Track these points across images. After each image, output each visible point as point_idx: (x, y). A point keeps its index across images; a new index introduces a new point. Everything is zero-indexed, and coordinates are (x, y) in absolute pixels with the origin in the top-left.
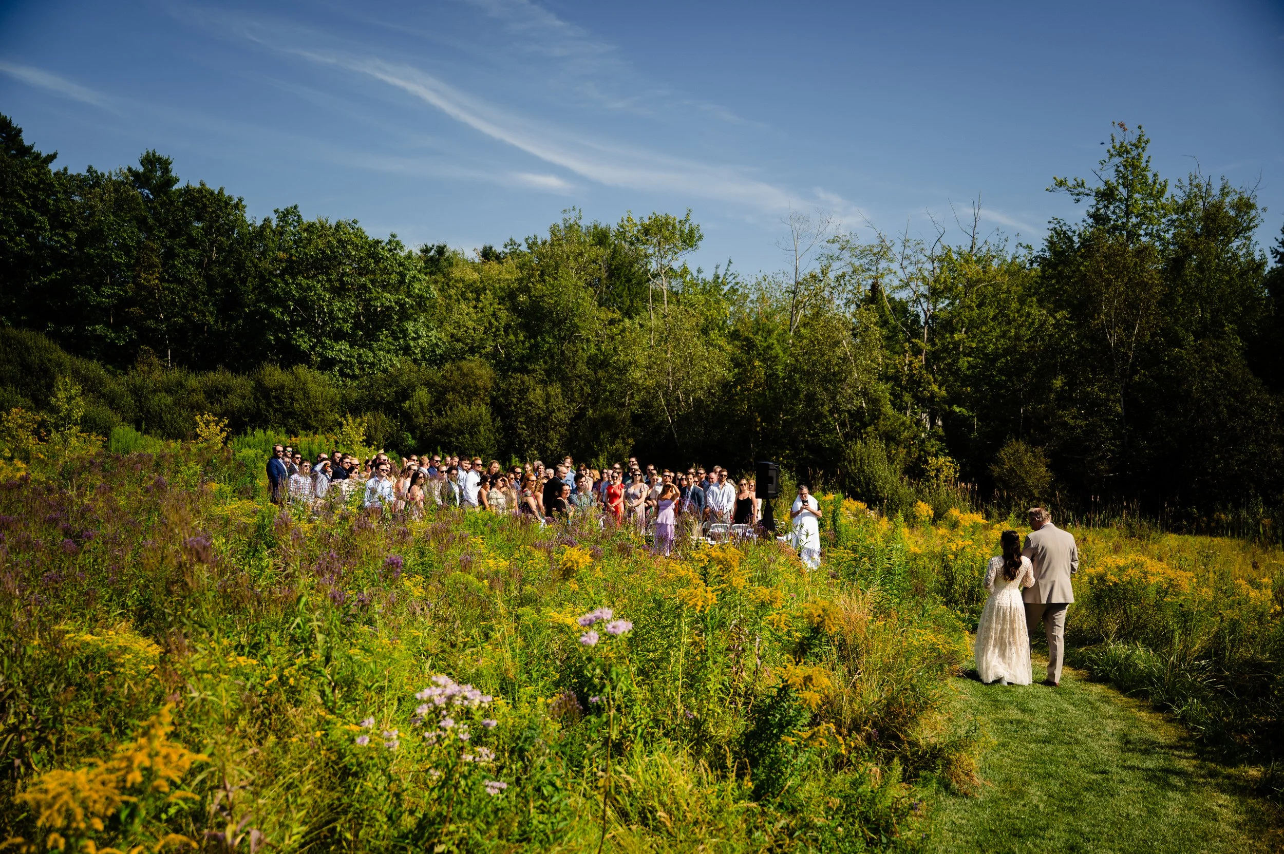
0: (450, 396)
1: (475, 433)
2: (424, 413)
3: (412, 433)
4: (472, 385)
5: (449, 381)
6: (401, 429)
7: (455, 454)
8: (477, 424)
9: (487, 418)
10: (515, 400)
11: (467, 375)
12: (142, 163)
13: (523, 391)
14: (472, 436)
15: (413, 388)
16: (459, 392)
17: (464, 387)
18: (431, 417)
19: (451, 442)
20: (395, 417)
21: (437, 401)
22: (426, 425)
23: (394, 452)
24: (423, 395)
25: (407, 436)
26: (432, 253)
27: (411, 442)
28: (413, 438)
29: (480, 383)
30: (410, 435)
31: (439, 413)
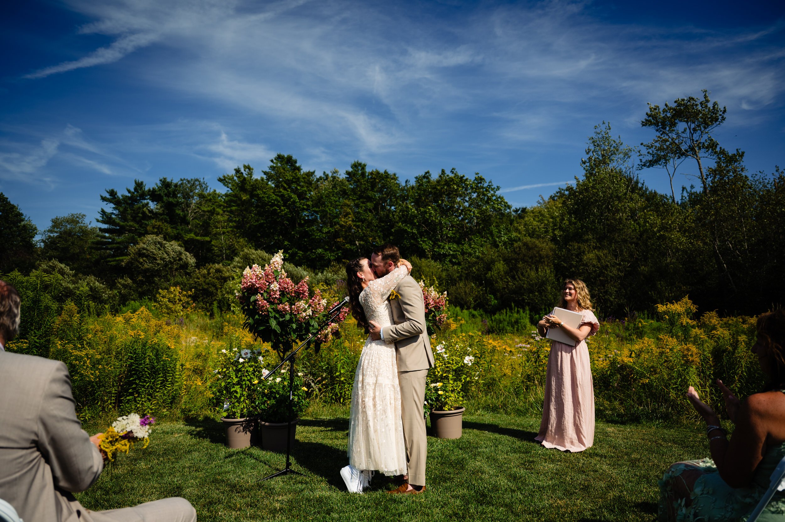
0: (520, 265)
1: (543, 290)
2: (502, 279)
3: (495, 295)
4: (537, 255)
5: (518, 254)
6: (486, 293)
7: (527, 308)
8: (543, 283)
9: (552, 278)
10: (574, 263)
11: (532, 248)
12: (352, 167)
13: (580, 254)
14: (540, 293)
15: (493, 262)
16: (527, 262)
17: (531, 258)
18: (508, 282)
19: (523, 299)
20: (481, 284)
21: (511, 270)
22: (504, 288)
23: (481, 311)
24: (500, 266)
25: (491, 298)
26: (519, 212)
27: (494, 302)
28: (496, 298)
29: (543, 253)
30: (492, 296)
31: (513, 278)
